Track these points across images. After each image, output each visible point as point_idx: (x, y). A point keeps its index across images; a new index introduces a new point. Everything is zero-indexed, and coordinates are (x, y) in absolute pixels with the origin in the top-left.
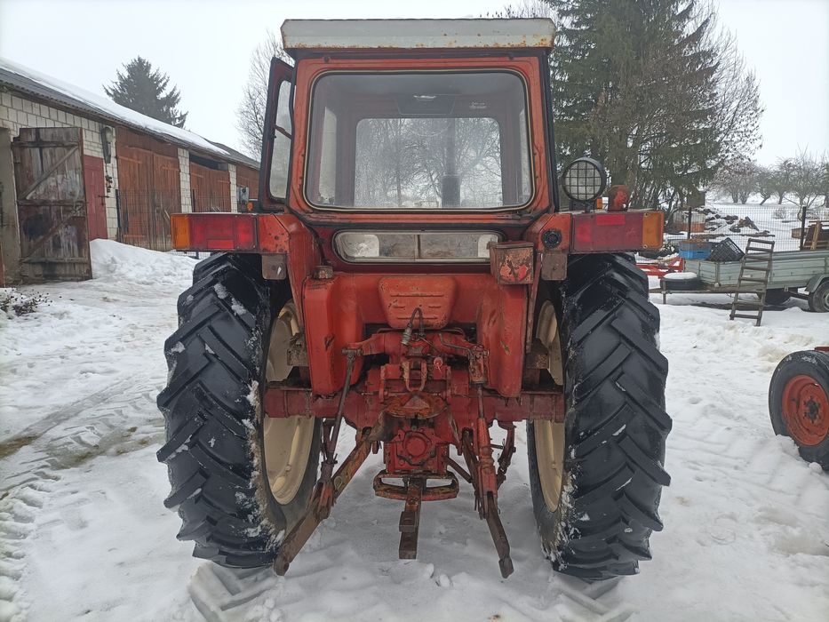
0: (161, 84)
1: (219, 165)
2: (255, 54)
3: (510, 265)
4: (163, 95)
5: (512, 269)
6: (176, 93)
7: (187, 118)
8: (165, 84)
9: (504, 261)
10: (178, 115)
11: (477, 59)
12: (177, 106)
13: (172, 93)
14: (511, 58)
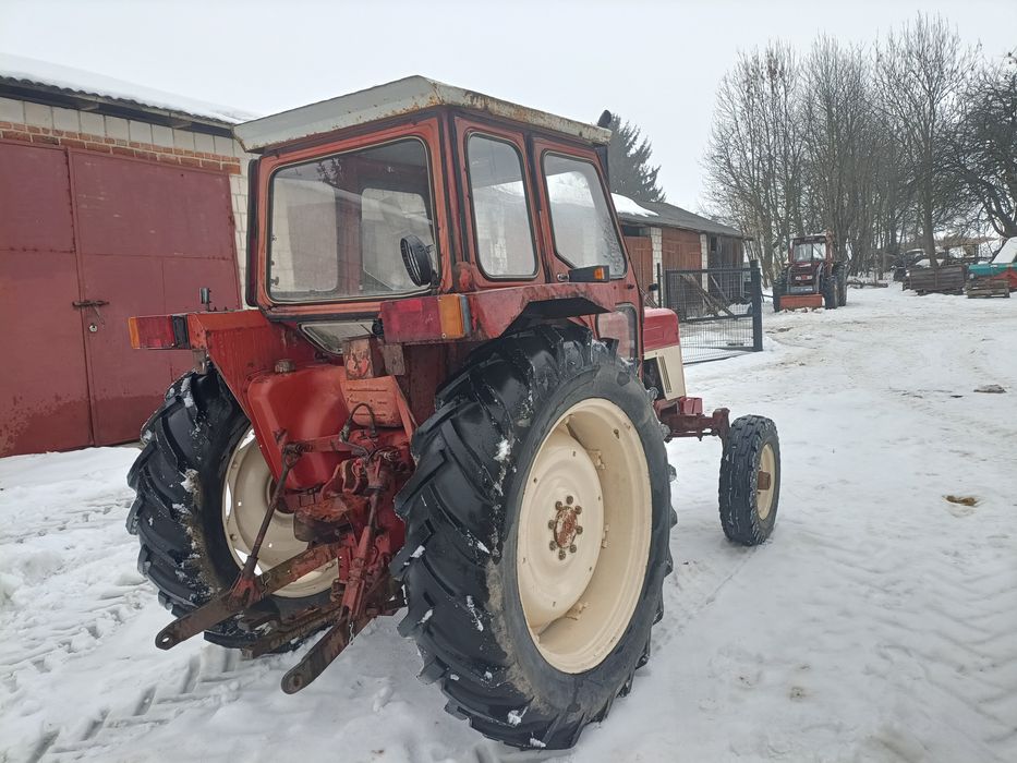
0: (631, 139)
1: (641, 231)
2: (723, 83)
3: (355, 359)
4: (633, 151)
5: (357, 362)
6: (647, 146)
7: (658, 174)
8: (635, 138)
9: (349, 355)
10: (650, 172)
11: (388, 131)
12: (648, 162)
13: (642, 147)
14: (415, 124)
